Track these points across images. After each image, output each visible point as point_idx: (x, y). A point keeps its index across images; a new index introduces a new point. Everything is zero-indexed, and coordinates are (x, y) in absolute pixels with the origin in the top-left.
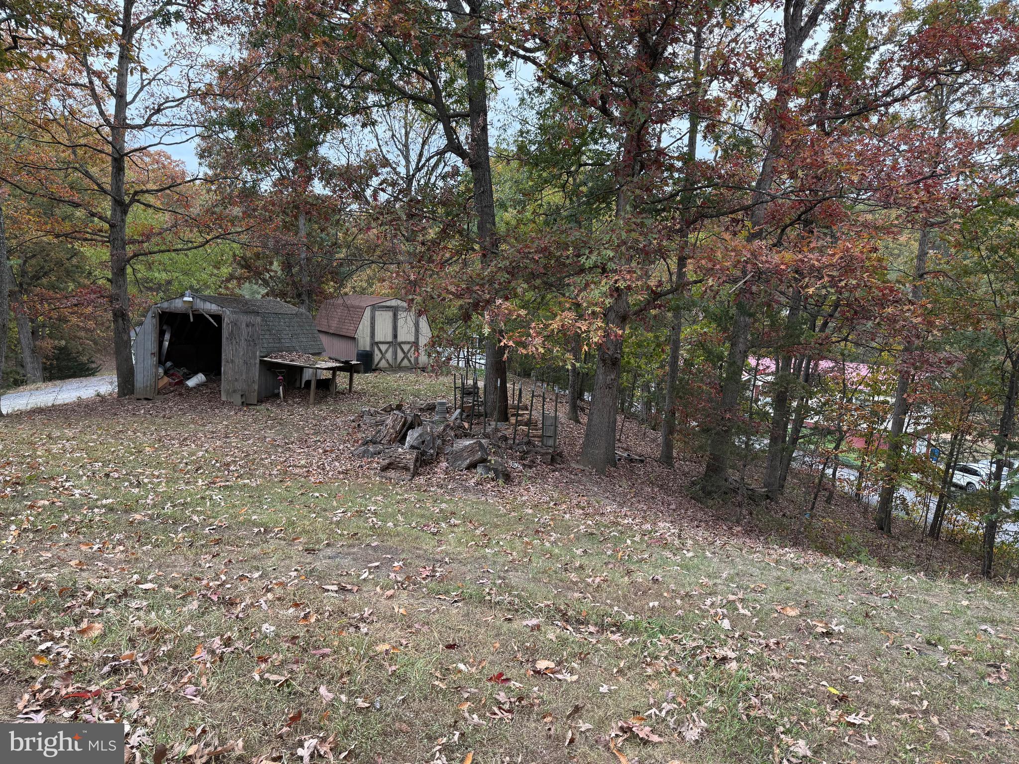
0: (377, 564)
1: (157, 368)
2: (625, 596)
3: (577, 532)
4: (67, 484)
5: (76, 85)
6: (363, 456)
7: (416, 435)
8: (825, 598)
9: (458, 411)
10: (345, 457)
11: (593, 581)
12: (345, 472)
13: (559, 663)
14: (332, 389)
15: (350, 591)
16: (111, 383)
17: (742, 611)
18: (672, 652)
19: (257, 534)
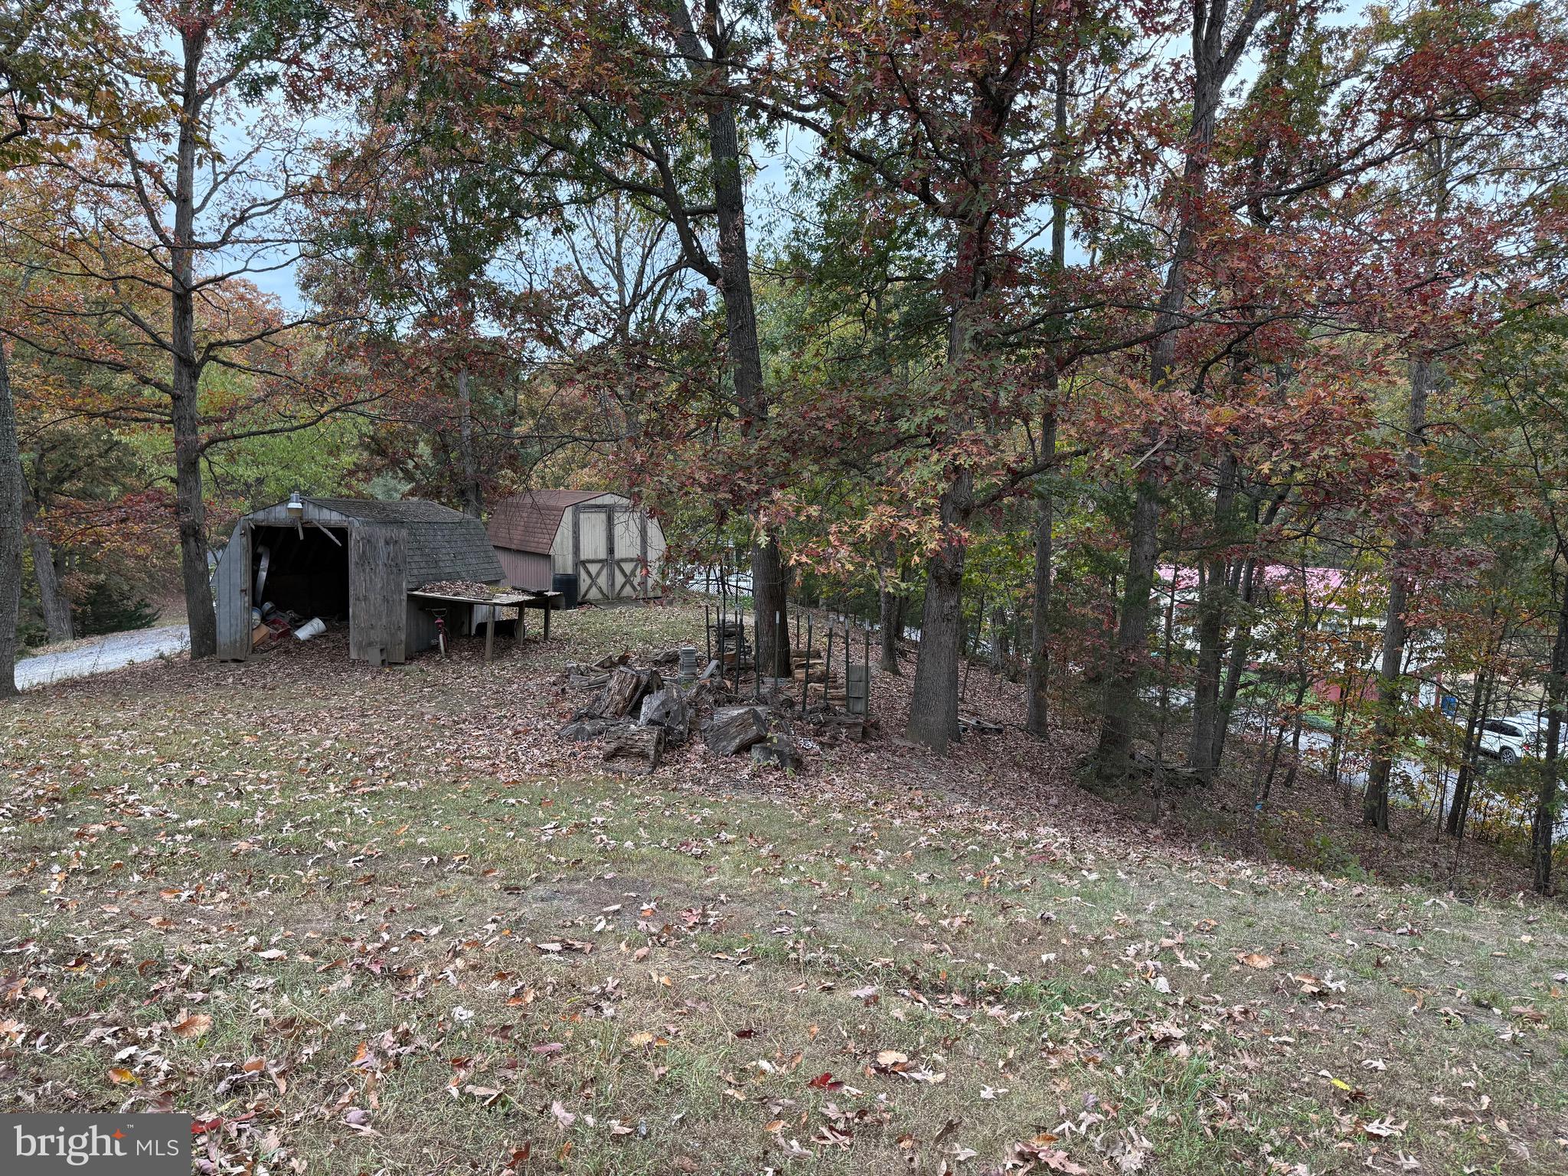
0: (617, 907)
1: (249, 612)
2: (1002, 947)
3: (915, 847)
4: (131, 798)
5: (116, 185)
6: (576, 739)
7: (656, 703)
8: (1309, 938)
9: (714, 663)
10: (548, 741)
11: (951, 924)
12: (551, 764)
13: (913, 1055)
14: (519, 635)
15: (581, 951)
16: (181, 638)
17: (1185, 963)
18: (1085, 1031)
19: (427, 866)
